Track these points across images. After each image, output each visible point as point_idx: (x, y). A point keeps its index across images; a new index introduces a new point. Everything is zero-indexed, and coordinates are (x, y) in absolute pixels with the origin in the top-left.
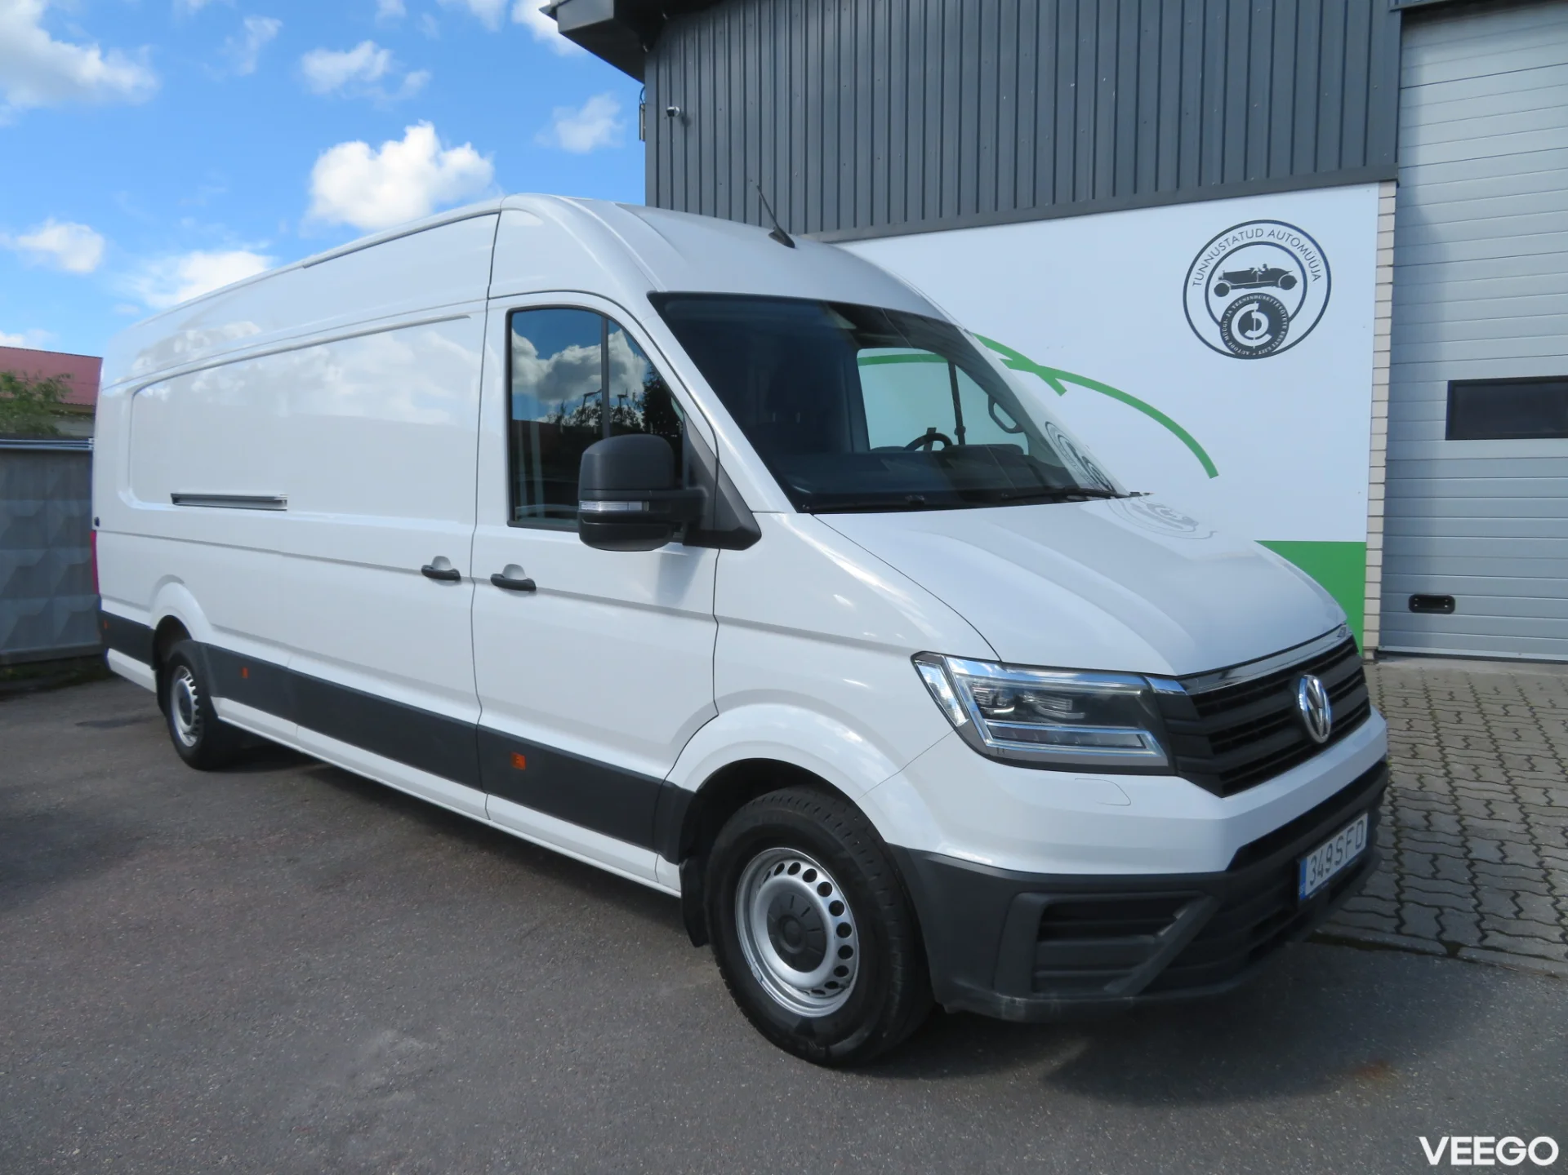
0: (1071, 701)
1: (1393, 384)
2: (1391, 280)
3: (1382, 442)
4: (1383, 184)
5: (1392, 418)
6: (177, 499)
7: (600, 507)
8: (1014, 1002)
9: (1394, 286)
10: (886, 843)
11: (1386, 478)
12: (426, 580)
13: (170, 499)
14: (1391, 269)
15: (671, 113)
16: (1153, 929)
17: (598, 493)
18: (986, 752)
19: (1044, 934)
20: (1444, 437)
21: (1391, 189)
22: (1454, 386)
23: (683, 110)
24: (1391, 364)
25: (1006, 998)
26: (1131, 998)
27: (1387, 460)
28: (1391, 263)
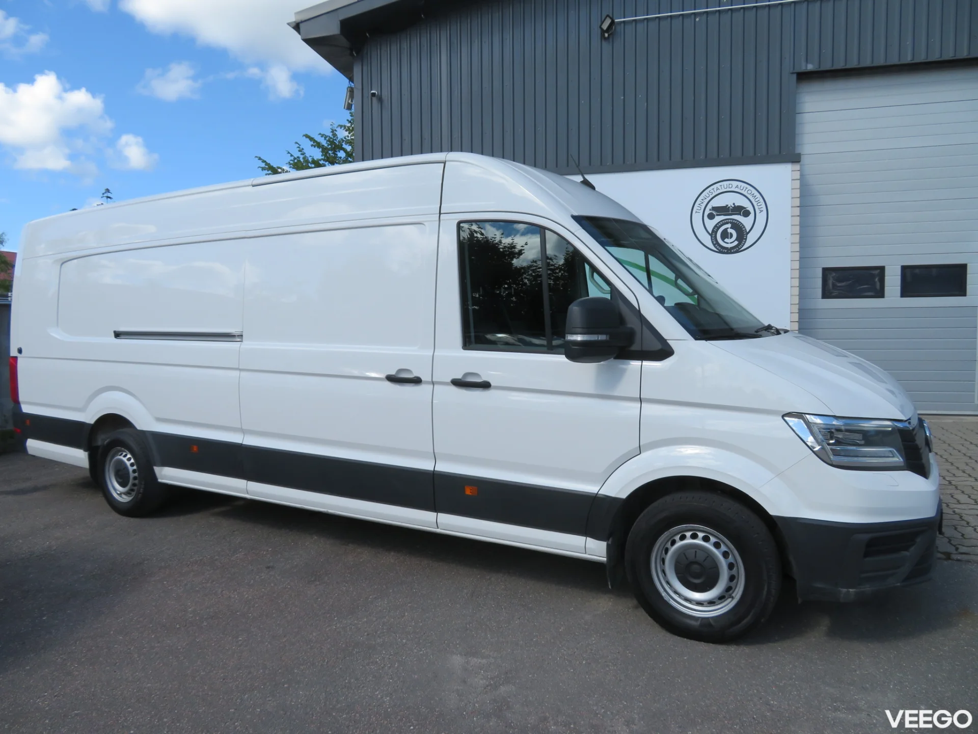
0: (861, 435)
1: (801, 268)
2: (798, 214)
3: (796, 300)
4: (794, 163)
5: (801, 287)
6: (118, 335)
7: (579, 338)
8: (849, 591)
9: (800, 217)
10: (771, 515)
11: (799, 319)
12: (388, 384)
13: (113, 334)
14: (799, 208)
15: (373, 95)
16: (906, 549)
17: (579, 330)
18: (831, 463)
19: (866, 555)
20: (821, 297)
21: (797, 167)
22: (826, 271)
23: (379, 93)
24: (800, 258)
25: (844, 590)
26: (899, 584)
27: (799, 309)
28: (798, 205)
